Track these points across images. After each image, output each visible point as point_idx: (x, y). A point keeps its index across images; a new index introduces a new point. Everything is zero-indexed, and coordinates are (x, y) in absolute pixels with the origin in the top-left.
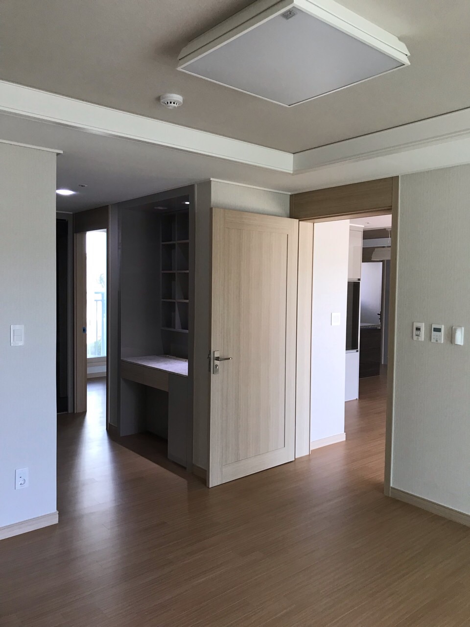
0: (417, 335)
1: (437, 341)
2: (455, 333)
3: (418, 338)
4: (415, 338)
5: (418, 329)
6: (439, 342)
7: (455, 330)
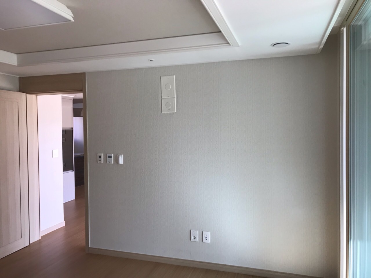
0: (99, 160)
1: (110, 163)
2: (119, 158)
3: (100, 162)
4: (99, 162)
5: (100, 157)
6: (111, 163)
7: (119, 156)
